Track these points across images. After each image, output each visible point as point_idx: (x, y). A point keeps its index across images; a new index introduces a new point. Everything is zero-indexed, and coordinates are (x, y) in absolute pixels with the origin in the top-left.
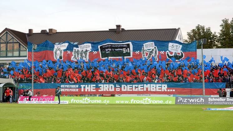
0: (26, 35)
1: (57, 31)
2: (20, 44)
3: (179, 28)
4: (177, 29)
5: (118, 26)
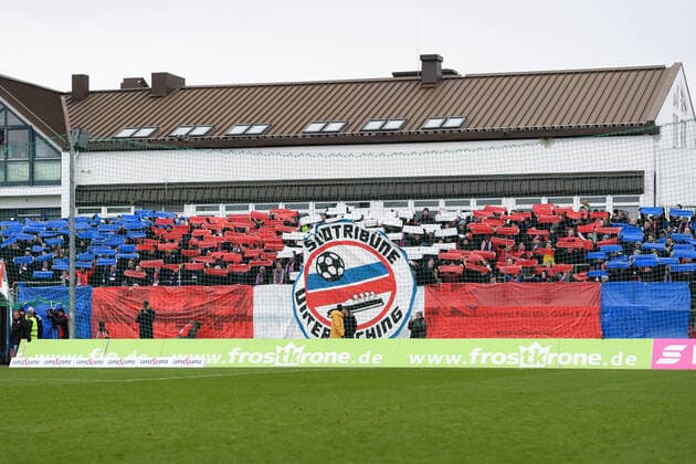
0: (63, 98)
2: (33, 135)
3: (678, 66)
4: (669, 69)
5: (430, 61)
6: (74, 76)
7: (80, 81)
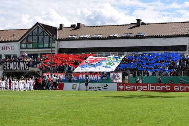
0: (57, 29)
1: (85, 26)
2: (49, 37)
5: (139, 21)
6: (60, 24)
7: (61, 25)
